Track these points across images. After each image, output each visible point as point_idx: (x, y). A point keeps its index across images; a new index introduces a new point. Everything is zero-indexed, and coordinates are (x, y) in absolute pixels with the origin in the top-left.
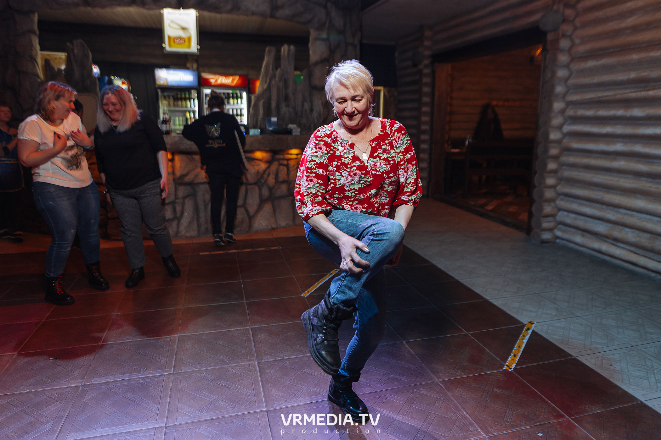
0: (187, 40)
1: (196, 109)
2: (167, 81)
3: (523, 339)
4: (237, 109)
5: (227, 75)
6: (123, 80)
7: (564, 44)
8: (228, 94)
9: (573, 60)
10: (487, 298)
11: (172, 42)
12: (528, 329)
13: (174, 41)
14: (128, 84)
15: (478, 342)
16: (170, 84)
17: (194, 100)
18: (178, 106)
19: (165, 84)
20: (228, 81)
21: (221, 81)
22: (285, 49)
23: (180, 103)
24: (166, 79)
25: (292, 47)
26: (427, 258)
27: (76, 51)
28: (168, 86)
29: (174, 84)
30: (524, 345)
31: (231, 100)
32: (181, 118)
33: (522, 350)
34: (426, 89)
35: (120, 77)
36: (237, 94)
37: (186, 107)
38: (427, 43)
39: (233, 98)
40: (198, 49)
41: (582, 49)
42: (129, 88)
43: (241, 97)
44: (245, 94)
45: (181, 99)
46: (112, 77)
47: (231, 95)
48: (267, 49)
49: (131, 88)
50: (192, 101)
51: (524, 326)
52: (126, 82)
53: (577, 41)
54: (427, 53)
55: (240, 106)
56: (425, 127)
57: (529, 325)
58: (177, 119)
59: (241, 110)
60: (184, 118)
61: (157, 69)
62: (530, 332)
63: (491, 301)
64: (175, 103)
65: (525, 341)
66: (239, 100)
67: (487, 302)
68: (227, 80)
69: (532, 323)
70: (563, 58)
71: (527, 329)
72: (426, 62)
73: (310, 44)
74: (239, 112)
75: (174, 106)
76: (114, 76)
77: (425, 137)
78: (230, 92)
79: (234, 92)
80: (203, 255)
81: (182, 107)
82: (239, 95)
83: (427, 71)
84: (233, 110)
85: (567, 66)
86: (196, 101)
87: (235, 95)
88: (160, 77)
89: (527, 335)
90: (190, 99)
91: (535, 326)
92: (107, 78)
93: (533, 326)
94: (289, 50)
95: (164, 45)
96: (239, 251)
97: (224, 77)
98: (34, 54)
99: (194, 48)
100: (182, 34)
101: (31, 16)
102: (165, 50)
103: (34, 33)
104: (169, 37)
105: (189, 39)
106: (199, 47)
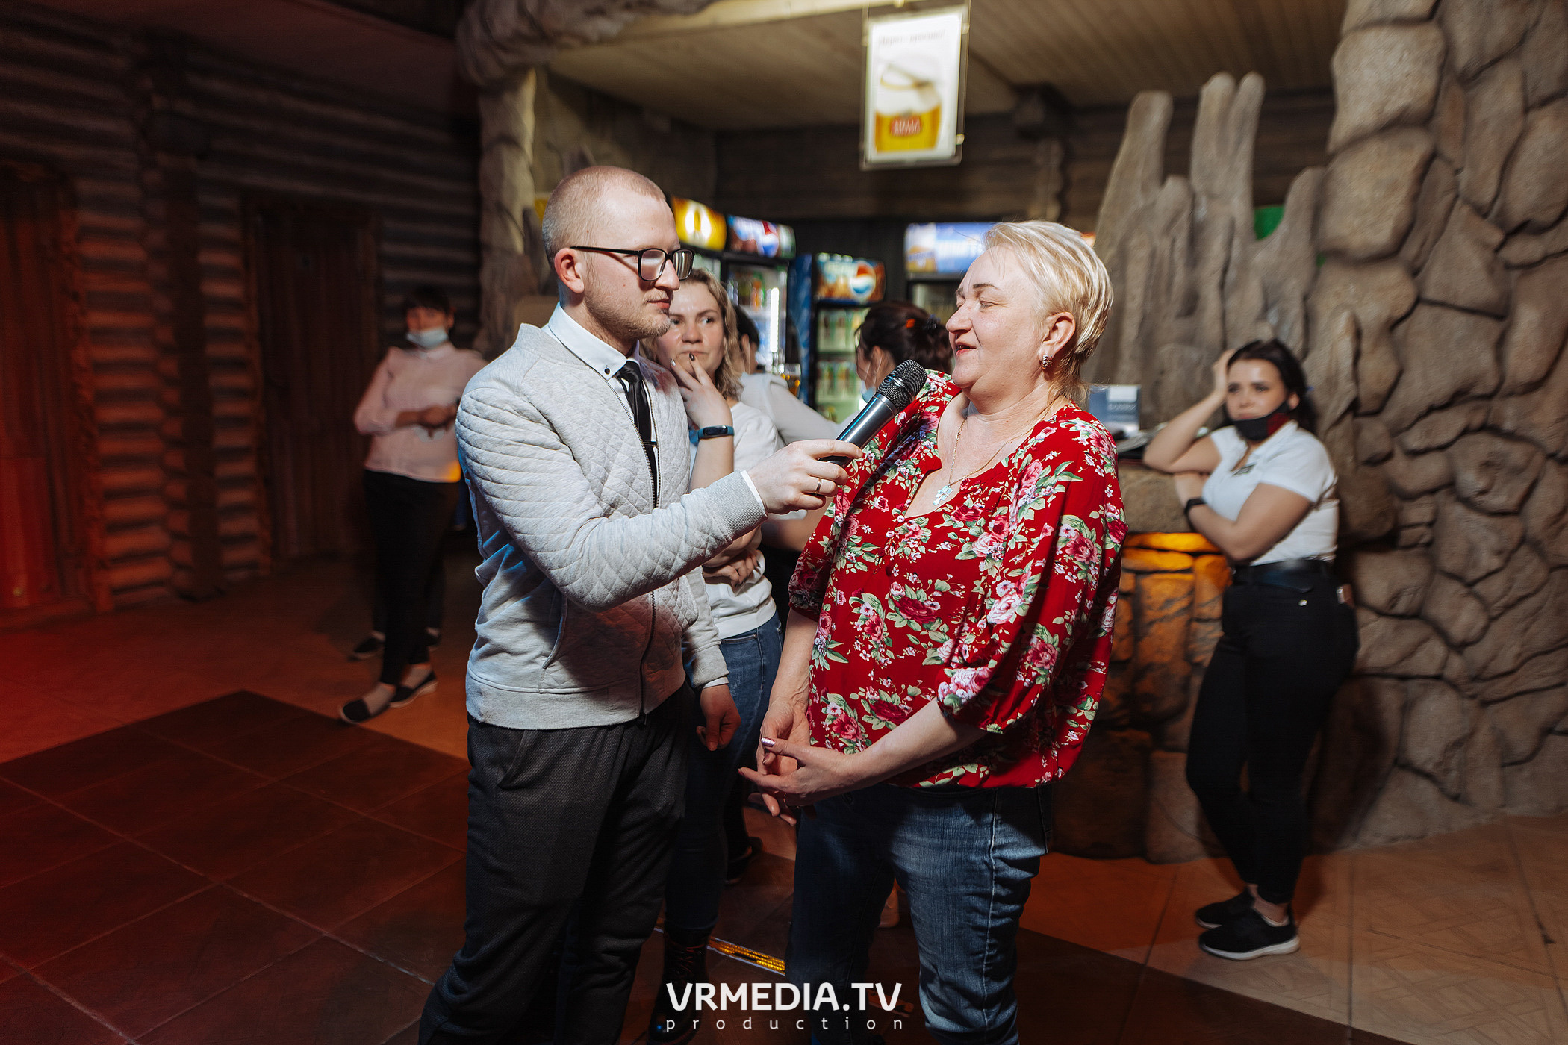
0: (927, 122)
2: (933, 260)
6: (863, 263)
11: (886, 133)
13: (891, 130)
14: (876, 273)
16: (941, 268)
19: (930, 267)
22: (1211, 94)
24: (933, 253)
25: (1248, 83)
28: (936, 273)
40: (954, 147)
46: (823, 257)
52: (871, 269)
61: (913, 225)
73: (1337, 56)
88: (918, 250)
92: (809, 260)
94: (1231, 98)
98: (506, 197)
99: (945, 143)
100: (914, 102)
101: (507, 98)
102: (866, 161)
103: (512, 141)
104: (879, 120)
105: (935, 114)
106: (961, 139)
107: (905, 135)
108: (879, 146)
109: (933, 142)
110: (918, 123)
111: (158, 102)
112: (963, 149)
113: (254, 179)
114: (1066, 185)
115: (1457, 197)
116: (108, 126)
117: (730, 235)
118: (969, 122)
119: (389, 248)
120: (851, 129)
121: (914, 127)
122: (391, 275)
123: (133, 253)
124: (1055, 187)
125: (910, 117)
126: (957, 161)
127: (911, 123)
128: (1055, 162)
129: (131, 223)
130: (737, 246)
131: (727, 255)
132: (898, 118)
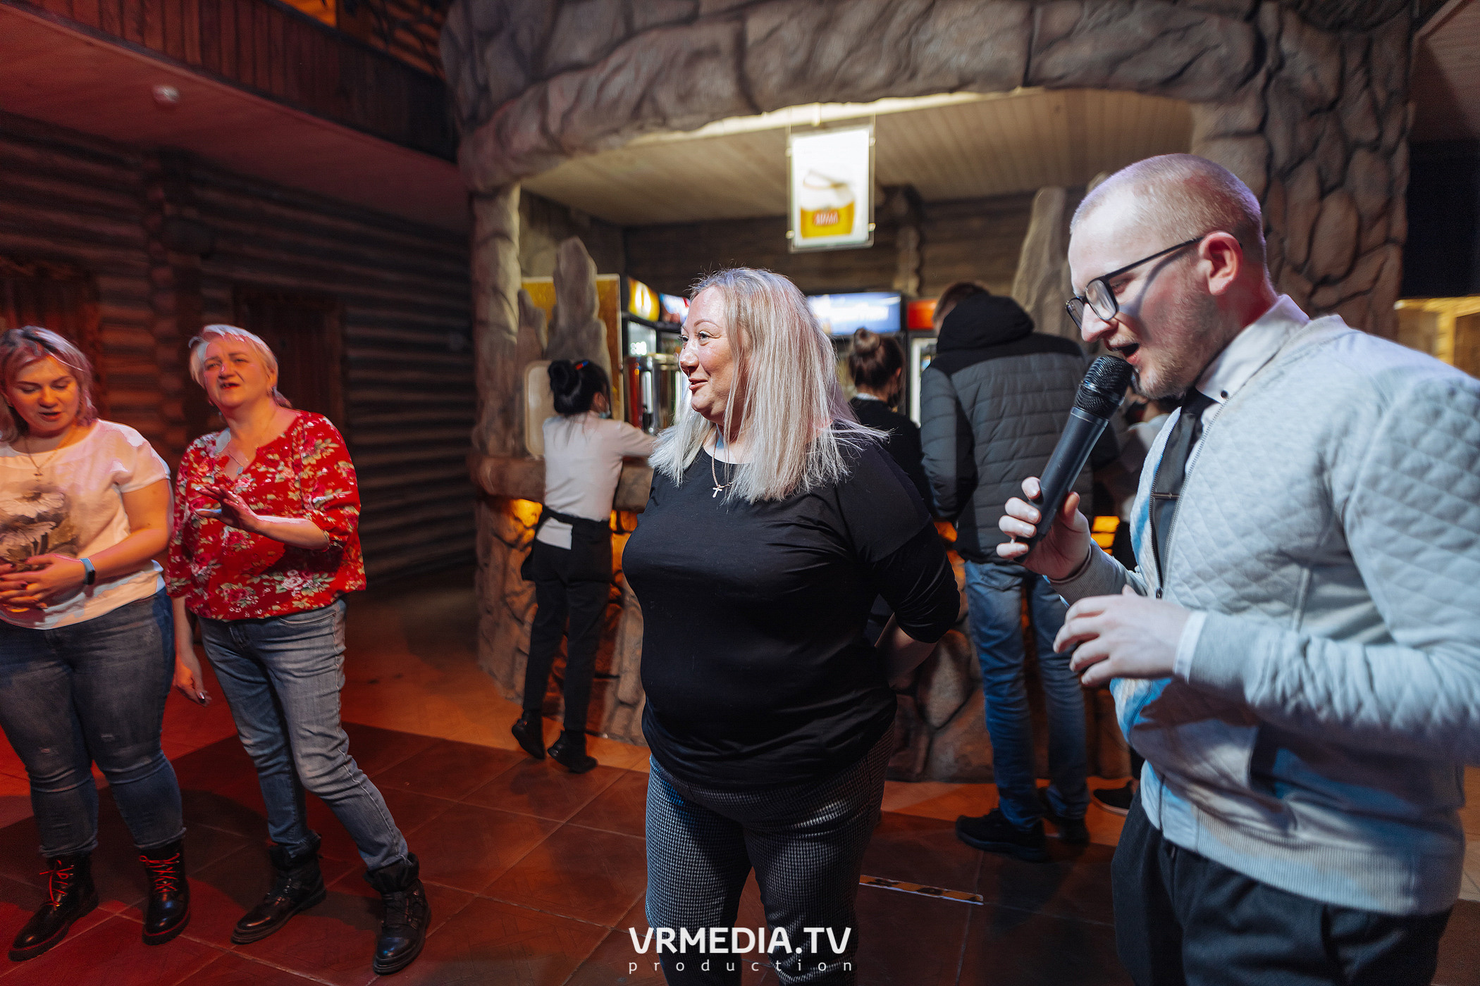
0: (843, 215)
11: (809, 222)
13: (814, 220)
24: (828, 319)
40: (870, 233)
48: (1038, 196)
95: (789, 234)
98: (501, 282)
99: (860, 231)
100: (834, 200)
101: (500, 200)
102: (794, 246)
103: (504, 236)
104: (803, 213)
105: (850, 209)
106: (873, 227)
107: (825, 225)
108: (804, 234)
109: (849, 229)
110: (836, 215)
111: (169, 209)
112: (876, 234)
113: (243, 274)
114: (922, 263)
115: (1283, 259)
116: (123, 230)
117: (662, 309)
118: (880, 214)
119: (351, 331)
120: (781, 221)
121: (833, 218)
122: (353, 354)
123: (142, 339)
124: (913, 264)
125: (829, 211)
126: (871, 244)
127: (830, 215)
128: (913, 244)
129: (142, 314)
130: (667, 318)
131: (660, 325)
132: (820, 212)
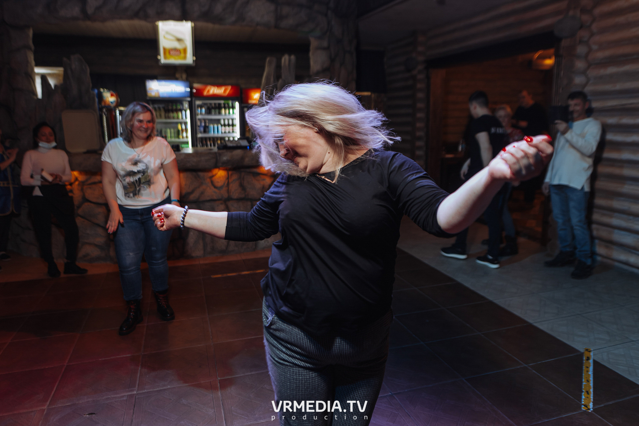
0: (182, 52)
1: (188, 120)
2: (158, 93)
3: (588, 371)
4: (228, 120)
5: (219, 85)
6: (112, 92)
7: (581, 50)
8: (220, 104)
9: (589, 66)
10: (530, 321)
11: (167, 54)
12: (588, 359)
13: (169, 53)
14: (116, 95)
15: (542, 376)
16: (161, 95)
17: (185, 111)
18: (169, 118)
19: (157, 95)
20: (221, 91)
21: (213, 91)
22: (285, 59)
23: (171, 115)
24: (157, 91)
25: (293, 57)
26: (450, 275)
27: (73, 67)
28: (159, 97)
29: (165, 95)
30: (591, 379)
31: (223, 111)
32: (172, 130)
33: (591, 384)
34: (420, 95)
35: (109, 89)
36: (228, 104)
37: (178, 118)
38: (420, 49)
39: (225, 108)
40: (193, 61)
41: (600, 55)
42: (117, 100)
43: (233, 107)
44: (237, 104)
45: (173, 111)
46: (102, 90)
47: (223, 105)
48: (268, 59)
49: (119, 100)
50: (184, 112)
51: (582, 354)
52: (115, 94)
53: (595, 47)
54: (421, 58)
55: (232, 116)
56: (419, 134)
57: (586, 354)
58: (168, 131)
59: (232, 120)
60: (176, 130)
61: (148, 80)
62: (591, 361)
63: (536, 325)
64: (167, 115)
65: (591, 373)
66: (231, 110)
67: (531, 326)
68: (219, 90)
69: (589, 350)
70: (580, 65)
71: (586, 358)
72: (420, 67)
73: (311, 54)
74: (231, 122)
75: (166, 118)
76: (103, 88)
77: (420, 143)
78: (222, 102)
79: (226, 102)
80: (216, 278)
81: (174, 118)
82: (231, 105)
83: (421, 77)
84: (224, 120)
85: (584, 73)
86: (188, 112)
87: (227, 105)
88: (151, 89)
89: (590, 365)
90: (181, 110)
91: (594, 355)
92: (96, 91)
93: (592, 354)
94: (290, 61)
95: (159, 57)
96: (252, 272)
97: (217, 87)
98: (30, 70)
99: (189, 59)
100: (178, 45)
102: (161, 62)
103: (29, 48)
104: (165, 49)
105: (184, 50)
106: (194, 58)
107: (175, 55)
108: (165, 58)
109: (185, 58)
110: (179, 52)
112: (196, 61)
126: (194, 64)
127: (176, 51)
132: (172, 49)
